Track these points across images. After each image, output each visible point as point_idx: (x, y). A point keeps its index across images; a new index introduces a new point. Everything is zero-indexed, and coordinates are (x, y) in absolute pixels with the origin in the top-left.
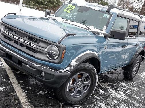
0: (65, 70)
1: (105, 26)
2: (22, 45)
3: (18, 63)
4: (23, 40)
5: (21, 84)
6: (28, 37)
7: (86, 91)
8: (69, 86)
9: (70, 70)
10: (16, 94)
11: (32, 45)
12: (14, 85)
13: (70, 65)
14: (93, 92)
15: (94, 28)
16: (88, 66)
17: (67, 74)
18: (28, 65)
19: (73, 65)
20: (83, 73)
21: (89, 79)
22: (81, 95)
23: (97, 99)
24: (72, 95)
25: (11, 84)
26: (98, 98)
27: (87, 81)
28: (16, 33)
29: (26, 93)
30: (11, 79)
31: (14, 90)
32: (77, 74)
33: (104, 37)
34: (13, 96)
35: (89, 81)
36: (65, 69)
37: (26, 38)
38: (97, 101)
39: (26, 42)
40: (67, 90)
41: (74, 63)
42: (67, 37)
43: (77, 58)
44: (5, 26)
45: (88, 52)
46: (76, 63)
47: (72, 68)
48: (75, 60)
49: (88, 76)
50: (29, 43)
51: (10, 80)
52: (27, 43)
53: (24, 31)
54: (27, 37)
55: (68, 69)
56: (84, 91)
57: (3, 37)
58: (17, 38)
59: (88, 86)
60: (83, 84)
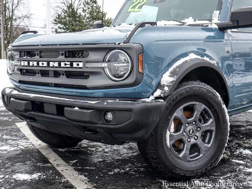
0: (152, 98)
1: (215, 12)
2: (57, 74)
3: (56, 113)
4: (56, 64)
5: (74, 165)
6: (65, 53)
7: (209, 145)
8: (171, 136)
9: (162, 95)
10: (65, 180)
11: (75, 65)
12: (59, 169)
13: (159, 86)
14: (226, 145)
15: (195, 20)
16: (200, 88)
17: (159, 103)
18: (75, 107)
19: (166, 84)
20: (194, 105)
21: (210, 117)
22: (201, 155)
23: (239, 164)
24: (181, 156)
25: (53, 168)
26: (241, 162)
27: (206, 121)
28: (40, 57)
29: (85, 176)
30: (51, 161)
31: (61, 176)
32: (182, 107)
33: (219, 28)
34: (60, 183)
35: (211, 120)
36: (153, 94)
37: (61, 58)
38: (241, 167)
39: (63, 64)
40: (168, 144)
41: (167, 79)
42: (139, 29)
43: (171, 69)
44: (20, 52)
45: (192, 56)
46: (172, 79)
47: (166, 89)
48: (168, 73)
49: (204, 110)
50: (69, 63)
51: (50, 163)
52: (66, 64)
53: (55, 45)
54: (62, 54)
55: (158, 93)
56: (206, 145)
57: (20, 73)
58: (45, 64)
59: (211, 131)
60: (199, 129)
